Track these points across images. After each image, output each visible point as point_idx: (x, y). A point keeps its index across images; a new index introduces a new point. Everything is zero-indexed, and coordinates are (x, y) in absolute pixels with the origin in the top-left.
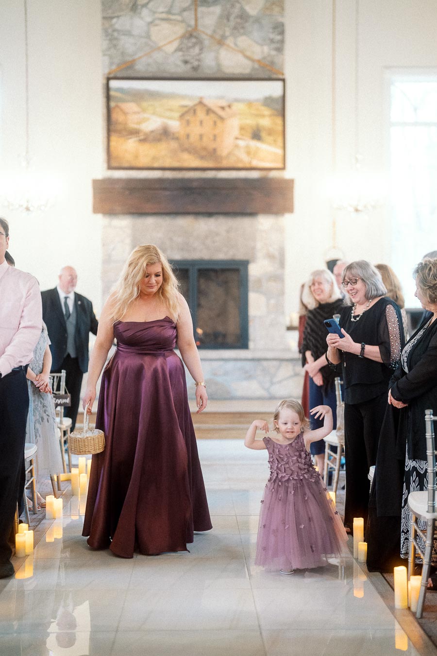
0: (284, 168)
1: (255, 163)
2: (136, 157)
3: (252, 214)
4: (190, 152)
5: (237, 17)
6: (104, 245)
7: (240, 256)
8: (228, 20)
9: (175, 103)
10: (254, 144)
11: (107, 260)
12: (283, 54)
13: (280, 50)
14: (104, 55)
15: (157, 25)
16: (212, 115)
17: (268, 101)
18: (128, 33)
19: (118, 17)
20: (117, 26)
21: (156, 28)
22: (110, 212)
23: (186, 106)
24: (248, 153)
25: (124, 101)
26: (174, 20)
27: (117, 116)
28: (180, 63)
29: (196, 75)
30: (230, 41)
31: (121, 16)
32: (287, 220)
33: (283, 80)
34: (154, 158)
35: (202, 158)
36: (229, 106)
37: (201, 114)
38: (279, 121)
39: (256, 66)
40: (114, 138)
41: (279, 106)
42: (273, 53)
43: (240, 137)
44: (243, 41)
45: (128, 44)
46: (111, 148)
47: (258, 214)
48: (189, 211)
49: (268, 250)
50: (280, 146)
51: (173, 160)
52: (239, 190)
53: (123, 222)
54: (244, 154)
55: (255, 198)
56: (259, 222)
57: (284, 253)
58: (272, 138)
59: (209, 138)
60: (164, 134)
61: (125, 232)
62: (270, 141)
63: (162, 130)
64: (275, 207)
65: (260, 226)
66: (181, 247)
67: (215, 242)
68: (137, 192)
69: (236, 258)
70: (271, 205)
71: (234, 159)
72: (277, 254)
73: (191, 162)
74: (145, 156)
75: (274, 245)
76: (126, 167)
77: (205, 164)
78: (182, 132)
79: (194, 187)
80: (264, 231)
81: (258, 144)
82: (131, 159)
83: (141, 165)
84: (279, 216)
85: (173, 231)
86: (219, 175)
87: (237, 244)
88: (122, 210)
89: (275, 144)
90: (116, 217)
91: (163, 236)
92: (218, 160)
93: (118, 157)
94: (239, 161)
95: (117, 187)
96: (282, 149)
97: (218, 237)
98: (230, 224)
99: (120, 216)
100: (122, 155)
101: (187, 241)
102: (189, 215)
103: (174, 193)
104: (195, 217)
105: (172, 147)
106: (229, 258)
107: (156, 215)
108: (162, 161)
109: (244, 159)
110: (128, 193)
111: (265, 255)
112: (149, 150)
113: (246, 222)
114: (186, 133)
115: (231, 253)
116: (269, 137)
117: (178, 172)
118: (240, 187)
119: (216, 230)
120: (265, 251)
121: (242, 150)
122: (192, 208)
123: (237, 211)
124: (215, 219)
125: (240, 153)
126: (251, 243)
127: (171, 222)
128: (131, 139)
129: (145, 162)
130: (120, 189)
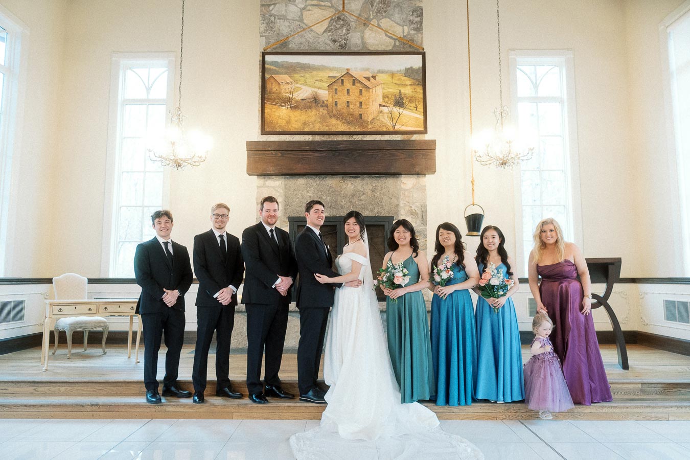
0: (425, 131)
1: (398, 127)
2: (289, 122)
3: (396, 175)
4: (338, 118)
5: (380, 3)
7: (384, 213)
8: (372, 6)
9: (325, 75)
10: (396, 110)
12: (422, 34)
13: (419, 29)
14: (261, 36)
15: (309, 10)
16: (358, 85)
17: (409, 72)
18: (284, 18)
19: (275, 4)
20: (273, 12)
21: (309, 12)
22: (264, 175)
23: (334, 77)
24: (392, 119)
25: (278, 73)
26: (325, 6)
27: (272, 87)
28: (329, 42)
29: (344, 51)
30: (375, 22)
31: (276, 4)
32: (428, 179)
33: (424, 54)
34: (305, 123)
35: (349, 123)
36: (374, 77)
37: (348, 84)
38: (420, 89)
39: (398, 43)
40: (268, 106)
41: (421, 77)
42: (413, 32)
43: (384, 104)
44: (385, 23)
45: (283, 27)
46: (265, 114)
47: (401, 174)
48: (337, 171)
49: (411, 207)
50: (420, 112)
51: (322, 125)
52: (384, 152)
53: (276, 182)
54: (387, 120)
55: (398, 159)
56: (402, 182)
57: (426, 211)
58: (413, 105)
59: (355, 105)
60: (314, 102)
61: (278, 192)
62: (411, 108)
63: (313, 98)
64: (417, 167)
65: (403, 186)
66: (329, 205)
67: (361, 200)
68: (288, 154)
69: (381, 215)
70: (413, 166)
71: (379, 124)
72: (419, 212)
73: (339, 127)
74: (296, 121)
75: (415, 202)
76: (279, 131)
77: (352, 129)
78: (330, 100)
79: (342, 148)
80: (407, 190)
81: (401, 110)
82: (283, 124)
83: (292, 130)
84: (421, 176)
85: (322, 191)
86: (365, 139)
87: (381, 202)
88: (274, 171)
89: (416, 110)
90: (270, 178)
91: (312, 195)
92: (364, 125)
93: (272, 123)
94: (383, 126)
95: (270, 149)
96: (422, 114)
97: (364, 196)
98: (375, 183)
99: (273, 177)
100: (275, 121)
101: (335, 200)
102: (337, 176)
103: (323, 155)
104: (343, 178)
105: (321, 113)
106: (374, 215)
107: (306, 176)
108: (312, 126)
109: (388, 123)
110: (280, 154)
111: (408, 212)
112: (300, 116)
113: (390, 182)
114: (334, 101)
115: (376, 210)
116: (410, 104)
117: (327, 136)
118: (385, 148)
119: (362, 190)
120: (407, 208)
121: (386, 116)
122: (339, 169)
123: (382, 171)
124: (361, 180)
125: (384, 118)
126: (394, 201)
127: (321, 182)
128: (283, 106)
129: (297, 127)
130: (273, 152)
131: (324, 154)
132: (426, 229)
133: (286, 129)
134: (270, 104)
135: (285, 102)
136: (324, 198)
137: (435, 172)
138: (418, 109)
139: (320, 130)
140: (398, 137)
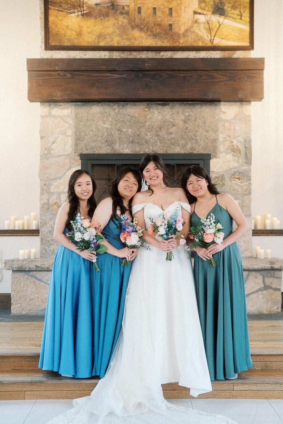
0: (251, 46)
1: (218, 42)
2: (79, 34)
3: (214, 101)
4: (141, 30)
6: (42, 138)
7: (199, 150)
10: (216, 19)
11: (46, 154)
22: (50, 101)
24: (210, 30)
32: (254, 107)
34: (100, 36)
35: (155, 36)
40: (52, 12)
43: (199, 11)
46: (50, 24)
47: (220, 101)
48: (141, 97)
49: (232, 142)
50: (246, 21)
51: (123, 39)
52: (200, 73)
53: (64, 111)
54: (204, 31)
55: (217, 82)
56: (221, 111)
57: (250, 147)
58: (237, 12)
59: (163, 12)
60: (111, 8)
61: (67, 123)
62: (235, 16)
63: (110, 3)
64: (240, 92)
65: (223, 116)
66: (131, 139)
67: (171, 133)
68: (80, 75)
69: (195, 152)
70: (235, 91)
71: (193, 37)
72: (242, 148)
73: (143, 41)
74: (89, 33)
75: (238, 136)
76: (68, 46)
77: (159, 43)
78: (132, 6)
79: (147, 68)
80: (227, 121)
81: (221, 19)
82: (73, 37)
83: (84, 44)
84: (244, 103)
85: (123, 121)
86: (175, 57)
87: (196, 136)
88: (62, 97)
89: (241, 19)
90: (56, 105)
91: (109, 127)
92: (175, 39)
93: (58, 35)
94: (199, 40)
95: (57, 69)
96: (248, 24)
97: (174, 128)
98: (188, 113)
99: (61, 104)
100: (62, 32)
101: (138, 133)
102: (138, 103)
103: (122, 76)
104: (148, 105)
105: (120, 23)
106: (187, 152)
107: (102, 103)
108: (109, 40)
109: (205, 37)
110: (69, 75)
111: (228, 149)
112: (95, 26)
113: (205, 111)
114: (137, 7)
115: (189, 146)
116: (233, 11)
117: (128, 53)
118: (201, 69)
119: (172, 120)
120: (228, 144)
121: (202, 26)
122: (143, 94)
123: (197, 97)
124: (171, 108)
125: (200, 30)
126: (212, 135)
127: (121, 111)
128: (71, 13)
129: (90, 40)
130: (60, 72)
131: (125, 76)
132: (250, 170)
133: (76, 43)
134: (55, 10)
135: (74, 7)
136: (124, 130)
137: (262, 98)
138: (243, 18)
139: (119, 45)
140: (217, 54)
